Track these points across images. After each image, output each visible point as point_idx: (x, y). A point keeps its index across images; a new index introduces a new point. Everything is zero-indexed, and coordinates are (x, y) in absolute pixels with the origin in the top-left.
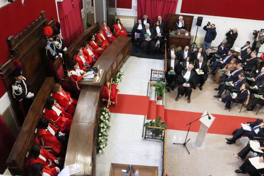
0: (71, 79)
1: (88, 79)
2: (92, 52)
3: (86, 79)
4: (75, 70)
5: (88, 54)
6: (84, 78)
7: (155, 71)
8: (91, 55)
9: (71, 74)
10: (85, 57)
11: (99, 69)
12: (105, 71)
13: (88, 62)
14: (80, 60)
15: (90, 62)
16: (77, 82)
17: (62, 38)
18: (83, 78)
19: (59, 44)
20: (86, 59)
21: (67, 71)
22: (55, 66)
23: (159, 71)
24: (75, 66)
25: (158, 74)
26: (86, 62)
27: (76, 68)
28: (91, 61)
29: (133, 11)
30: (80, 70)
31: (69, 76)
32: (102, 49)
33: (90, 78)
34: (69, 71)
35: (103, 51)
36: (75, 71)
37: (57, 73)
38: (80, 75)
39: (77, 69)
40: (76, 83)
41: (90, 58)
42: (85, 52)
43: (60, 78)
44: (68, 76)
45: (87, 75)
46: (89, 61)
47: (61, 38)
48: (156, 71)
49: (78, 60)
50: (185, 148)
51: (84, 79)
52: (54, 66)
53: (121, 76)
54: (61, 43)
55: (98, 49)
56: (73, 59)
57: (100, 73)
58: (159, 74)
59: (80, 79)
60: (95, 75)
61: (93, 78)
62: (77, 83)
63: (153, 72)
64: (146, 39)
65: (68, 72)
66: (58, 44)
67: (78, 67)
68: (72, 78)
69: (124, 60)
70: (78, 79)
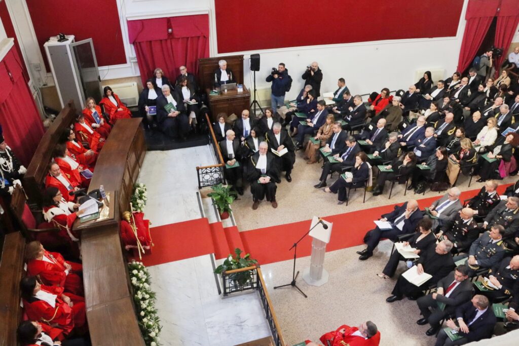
0: (55, 225)
1: (88, 217)
2: (76, 161)
3: (84, 218)
4: (57, 206)
5: (70, 167)
6: (80, 216)
7: (204, 169)
8: (76, 167)
9: (51, 214)
10: (67, 176)
11: (103, 191)
12: (115, 192)
13: (74, 183)
15: (79, 183)
16: (69, 227)
17: (10, 149)
18: (77, 218)
19: (7, 162)
20: (69, 179)
21: (42, 212)
22: (15, 208)
23: (211, 168)
24: (55, 199)
25: (210, 174)
26: (70, 185)
27: (59, 202)
29: (131, 67)
31: (49, 220)
33: (91, 214)
34: (46, 211)
36: (59, 207)
37: (22, 221)
40: (66, 229)
41: (76, 174)
43: (29, 229)
44: (47, 220)
45: (85, 210)
46: (76, 180)
47: (8, 150)
48: (206, 169)
49: (56, 184)
50: (296, 290)
51: (80, 218)
52: (13, 208)
53: (143, 194)
54: (11, 160)
55: (85, 154)
57: (109, 199)
58: (212, 173)
59: (72, 221)
60: (100, 205)
61: (97, 213)
63: (200, 172)
64: (170, 114)
65: (44, 212)
66: (5, 164)
67: (62, 199)
68: (56, 223)
69: (138, 163)
70: (70, 221)
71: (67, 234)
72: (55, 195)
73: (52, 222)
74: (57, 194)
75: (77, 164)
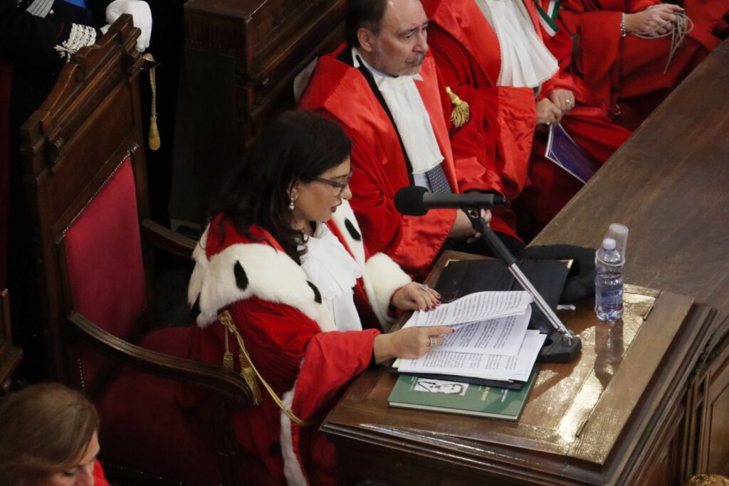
0: (228, 358)
1: (447, 388)
3: (423, 386)
4: (294, 251)
5: (495, 65)
8: (534, 81)
9: (230, 279)
10: (448, 107)
12: (694, 309)
13: (473, 171)
14: (383, 125)
15: (506, 182)
20: (453, 131)
21: (191, 251)
22: (49, 149)
24: (304, 196)
26: (444, 165)
27: (313, 227)
28: (515, 159)
30: (358, 247)
31: (207, 313)
32: (683, 21)
33: (475, 382)
34: (211, 251)
35: (693, 52)
36: (296, 256)
37: (59, 252)
38: (356, 324)
39: (323, 228)
41: (512, 119)
42: (457, 32)
43: (75, 318)
44: (196, 309)
46: (496, 158)
49: (356, 125)
51: (396, 375)
52: (37, 146)
56: (286, 99)
57: (629, 336)
60: (555, 350)
61: (515, 387)
62: (286, 421)
67: (344, 212)
68: (235, 348)
71: (276, 450)
72: (311, 174)
73: (215, 328)
74: (327, 176)
75: (550, 66)
